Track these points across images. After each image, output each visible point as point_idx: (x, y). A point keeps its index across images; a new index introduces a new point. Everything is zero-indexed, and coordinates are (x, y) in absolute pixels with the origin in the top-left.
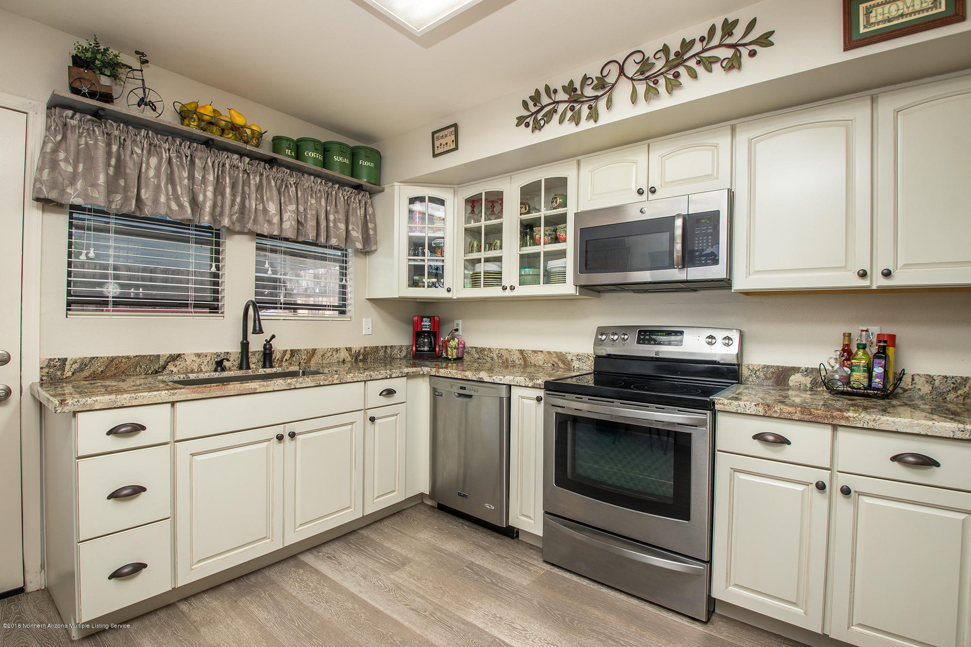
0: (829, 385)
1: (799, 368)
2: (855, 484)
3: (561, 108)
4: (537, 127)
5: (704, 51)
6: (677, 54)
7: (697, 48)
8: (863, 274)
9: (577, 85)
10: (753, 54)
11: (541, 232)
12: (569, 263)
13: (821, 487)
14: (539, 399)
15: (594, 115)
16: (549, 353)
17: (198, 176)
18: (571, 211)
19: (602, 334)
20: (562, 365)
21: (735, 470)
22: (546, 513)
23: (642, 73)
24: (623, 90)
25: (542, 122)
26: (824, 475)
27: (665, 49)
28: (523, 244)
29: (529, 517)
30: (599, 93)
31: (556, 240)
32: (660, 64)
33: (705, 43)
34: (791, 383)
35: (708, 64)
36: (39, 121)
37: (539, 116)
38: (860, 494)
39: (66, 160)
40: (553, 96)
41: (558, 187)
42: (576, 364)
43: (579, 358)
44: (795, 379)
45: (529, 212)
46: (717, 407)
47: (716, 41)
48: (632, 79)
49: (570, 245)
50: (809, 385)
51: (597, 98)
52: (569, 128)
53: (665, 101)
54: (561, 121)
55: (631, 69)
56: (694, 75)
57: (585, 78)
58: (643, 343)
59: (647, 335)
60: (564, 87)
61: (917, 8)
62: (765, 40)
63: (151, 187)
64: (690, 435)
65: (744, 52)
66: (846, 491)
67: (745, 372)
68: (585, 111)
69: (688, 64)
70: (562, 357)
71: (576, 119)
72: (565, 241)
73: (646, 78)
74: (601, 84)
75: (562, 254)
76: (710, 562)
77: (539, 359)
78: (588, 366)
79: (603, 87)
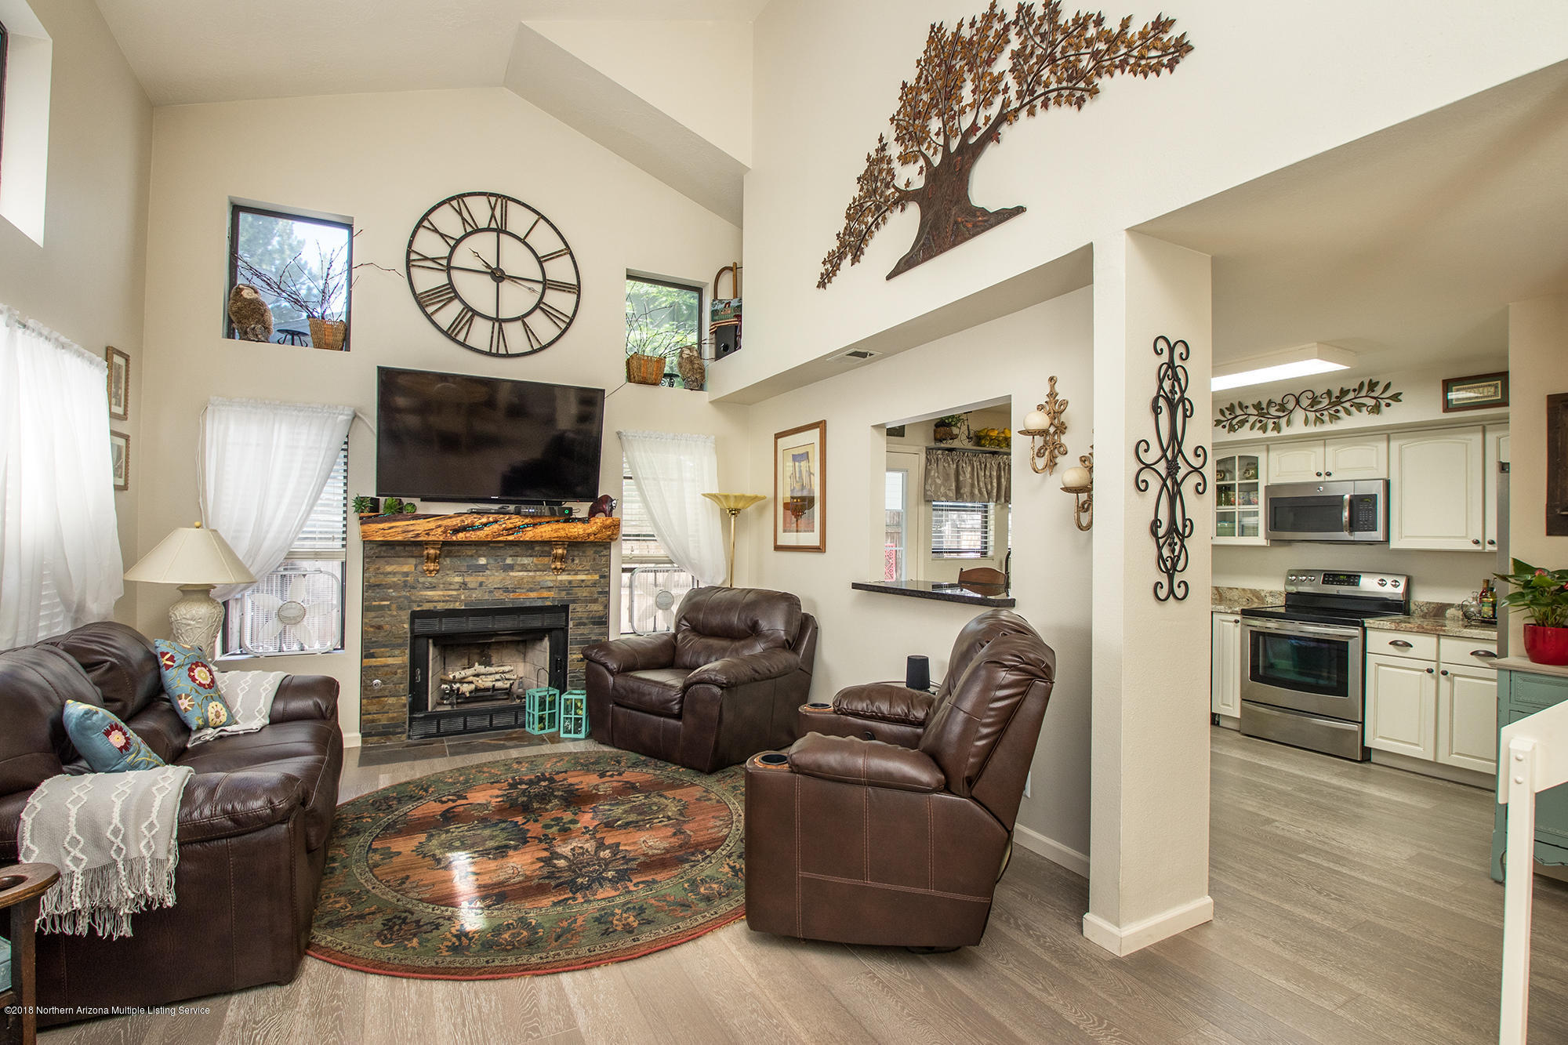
0: (1467, 616)
1: (1454, 604)
2: (1451, 669)
3: (1252, 419)
4: (1232, 429)
5: (1355, 398)
6: (1337, 397)
7: (1351, 395)
8: (1477, 542)
9: (1264, 405)
10: (1388, 405)
11: (1237, 495)
12: (1261, 521)
13: (1430, 671)
14: (1237, 622)
15: (1277, 427)
16: (1244, 590)
17: (988, 473)
18: (1262, 483)
19: (1292, 576)
20: (1256, 600)
21: (1379, 665)
22: (1243, 700)
23: (1312, 407)
24: (1299, 416)
25: (1236, 427)
26: (1433, 666)
27: (1329, 393)
28: (1219, 503)
29: (1229, 705)
30: (1281, 414)
31: (1249, 503)
32: (1326, 402)
33: (1356, 393)
34: (1447, 616)
35: (1359, 407)
36: (923, 456)
37: (1234, 422)
38: (1454, 675)
39: (938, 477)
40: (1245, 410)
41: (1251, 464)
42: (1269, 599)
43: (1272, 594)
44: (1450, 612)
45: (1223, 479)
46: (1366, 625)
47: (1364, 393)
48: (1305, 409)
49: (1261, 506)
50: (1461, 617)
51: (1279, 417)
52: (1257, 434)
53: (1329, 427)
54: (1252, 428)
55: (1305, 403)
56: (1348, 413)
57: (1270, 402)
58: (1327, 584)
59: (1331, 577)
60: (1253, 405)
61: (1486, 394)
62: (1396, 397)
63: (969, 485)
64: (1347, 642)
65: (1383, 403)
66: (1445, 673)
67: (1413, 607)
68: (1271, 426)
69: (1344, 405)
70: (1256, 594)
71: (1264, 429)
72: (1257, 504)
73: (1315, 411)
74: (1282, 407)
75: (1256, 514)
76: (1363, 723)
77: (1235, 595)
78: (1281, 601)
79: (1284, 412)
